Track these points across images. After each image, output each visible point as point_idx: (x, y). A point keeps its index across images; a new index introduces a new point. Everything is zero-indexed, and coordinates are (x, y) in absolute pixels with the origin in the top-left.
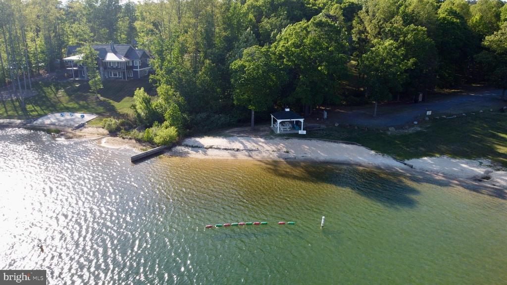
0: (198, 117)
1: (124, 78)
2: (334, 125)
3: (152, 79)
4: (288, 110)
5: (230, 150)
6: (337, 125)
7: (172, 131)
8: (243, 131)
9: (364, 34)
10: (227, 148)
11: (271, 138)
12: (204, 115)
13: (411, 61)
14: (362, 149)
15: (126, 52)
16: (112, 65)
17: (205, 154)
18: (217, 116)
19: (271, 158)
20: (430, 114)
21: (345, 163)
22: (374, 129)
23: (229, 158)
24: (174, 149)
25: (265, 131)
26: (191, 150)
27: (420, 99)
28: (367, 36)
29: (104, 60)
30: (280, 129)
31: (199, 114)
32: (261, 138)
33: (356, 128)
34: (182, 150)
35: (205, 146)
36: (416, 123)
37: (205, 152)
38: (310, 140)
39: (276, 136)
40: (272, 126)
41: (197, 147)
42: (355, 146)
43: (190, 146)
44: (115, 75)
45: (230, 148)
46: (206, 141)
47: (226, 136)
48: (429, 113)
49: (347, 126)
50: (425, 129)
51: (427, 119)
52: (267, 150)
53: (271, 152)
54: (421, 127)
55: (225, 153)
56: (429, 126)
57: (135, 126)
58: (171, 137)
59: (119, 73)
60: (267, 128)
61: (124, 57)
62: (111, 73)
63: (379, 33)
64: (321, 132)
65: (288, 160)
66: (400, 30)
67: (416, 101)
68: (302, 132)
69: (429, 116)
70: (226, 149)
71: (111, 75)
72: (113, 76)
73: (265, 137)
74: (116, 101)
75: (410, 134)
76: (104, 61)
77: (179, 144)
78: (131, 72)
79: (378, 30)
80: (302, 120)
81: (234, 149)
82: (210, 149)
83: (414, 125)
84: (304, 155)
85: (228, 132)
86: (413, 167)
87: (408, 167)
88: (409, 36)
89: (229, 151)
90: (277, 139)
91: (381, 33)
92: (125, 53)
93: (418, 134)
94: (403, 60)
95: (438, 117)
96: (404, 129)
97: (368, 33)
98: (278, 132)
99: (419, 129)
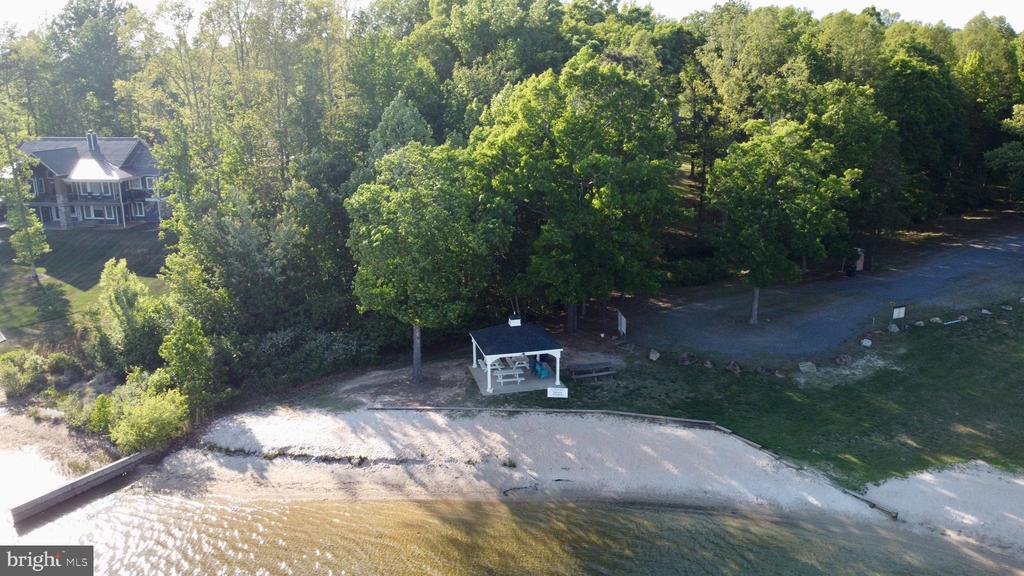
0: (266, 345)
1: (121, 222)
2: (648, 357)
3: (165, 230)
4: (515, 323)
5: (339, 460)
6: (654, 356)
7: (170, 406)
8: (390, 385)
9: (711, 103)
10: (331, 454)
11: (467, 414)
12: (282, 337)
13: (849, 175)
14: (734, 444)
15: (126, 157)
16: (89, 191)
17: (261, 478)
18: (322, 337)
19: (460, 492)
20: (902, 315)
21: (688, 502)
22: (759, 369)
23: (330, 496)
24: (170, 463)
25: (450, 384)
26: (221, 465)
27: (860, 265)
28: (719, 110)
29: (66, 177)
30: (494, 378)
31: (269, 335)
32: (437, 411)
33: (709, 365)
34: (193, 465)
35: (265, 450)
36: (867, 343)
37: (261, 471)
38: (582, 415)
39: (482, 403)
40: (475, 365)
41: (241, 452)
42: (710, 434)
43: (220, 449)
44: (99, 213)
45: (340, 454)
46: (275, 427)
47: (337, 406)
48: (899, 313)
49: (683, 361)
50: (896, 364)
51: (894, 328)
52: (452, 460)
53: (462, 466)
54: (883, 356)
55: (322, 475)
56: (903, 351)
57: (90, 372)
58: (162, 426)
59: (109, 208)
60: (459, 374)
61: (122, 168)
62: (88, 208)
63: (750, 102)
64: (611, 383)
65: (513, 496)
66: (804, 94)
67: (851, 272)
68: (558, 391)
69: (898, 322)
70: (327, 460)
71: (89, 215)
72: (93, 217)
73: (451, 407)
74: (80, 288)
75: (861, 383)
76: (66, 180)
77: (190, 440)
78: (140, 205)
79: (746, 94)
80: (556, 353)
81: (349, 459)
82: (278, 461)
83: (862, 352)
84: (563, 475)
85: (348, 387)
86: (900, 516)
87: (883, 517)
88: (832, 110)
89: (336, 466)
90: (486, 415)
91: (754, 103)
92: (123, 159)
93: (882, 381)
94: (825, 174)
95: (921, 323)
96: (838, 365)
97: (720, 101)
98: (489, 390)
99: (880, 363)
